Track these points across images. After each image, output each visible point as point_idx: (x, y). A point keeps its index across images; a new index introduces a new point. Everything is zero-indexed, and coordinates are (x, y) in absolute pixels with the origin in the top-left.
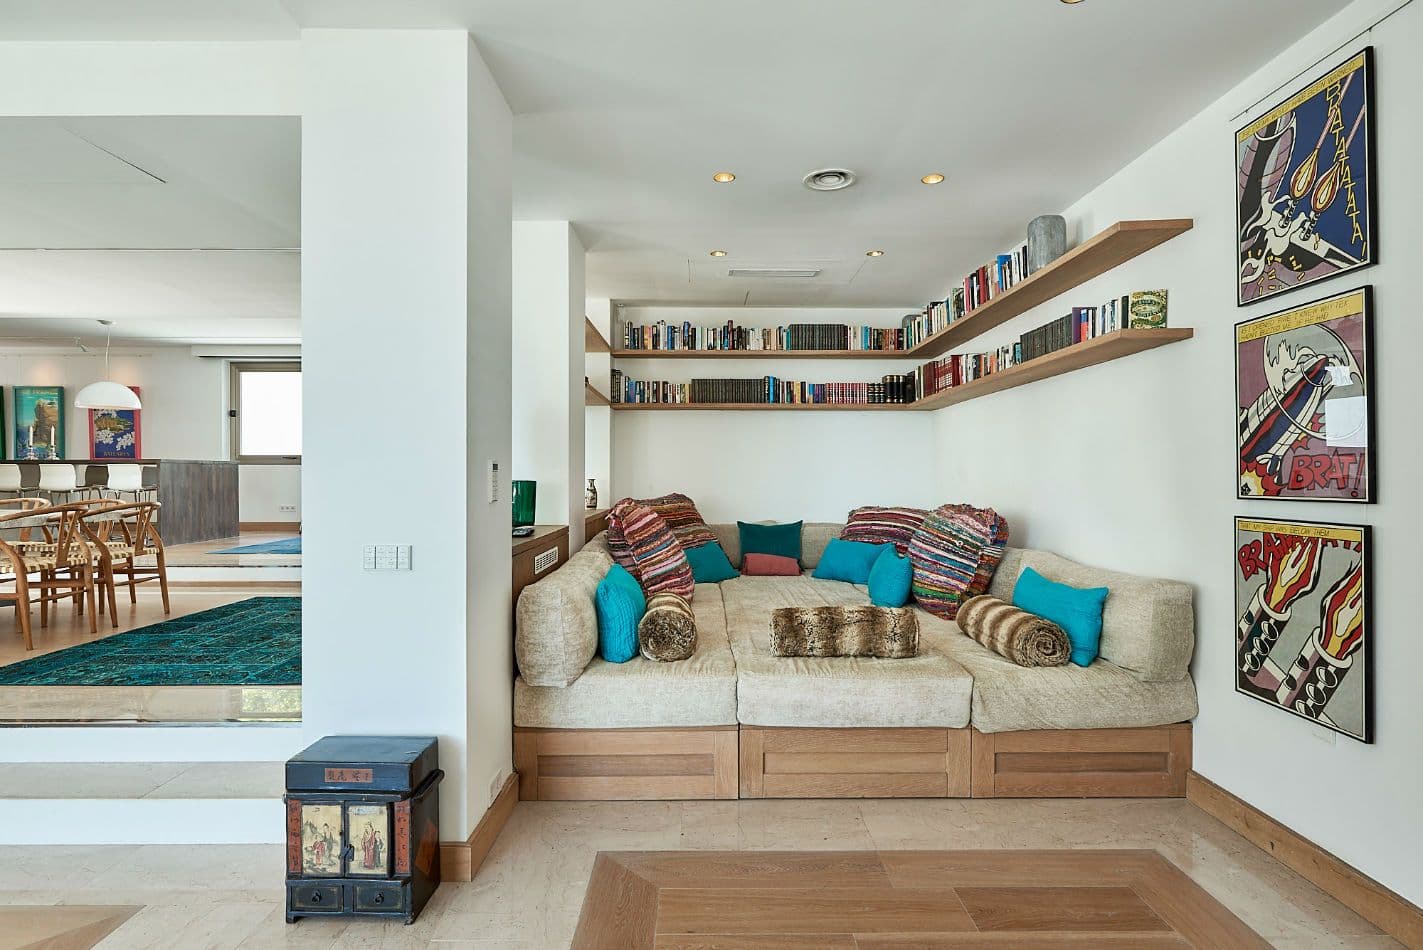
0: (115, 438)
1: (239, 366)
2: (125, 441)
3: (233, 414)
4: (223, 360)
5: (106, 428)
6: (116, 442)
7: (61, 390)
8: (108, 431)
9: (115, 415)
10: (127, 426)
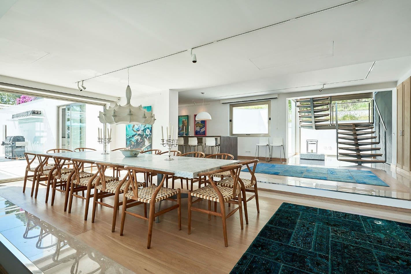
0: (200, 129)
1: (233, 105)
2: (203, 130)
3: (231, 121)
4: (229, 104)
5: (198, 126)
6: (200, 130)
7: (188, 116)
8: (198, 127)
9: (200, 123)
10: (203, 126)
